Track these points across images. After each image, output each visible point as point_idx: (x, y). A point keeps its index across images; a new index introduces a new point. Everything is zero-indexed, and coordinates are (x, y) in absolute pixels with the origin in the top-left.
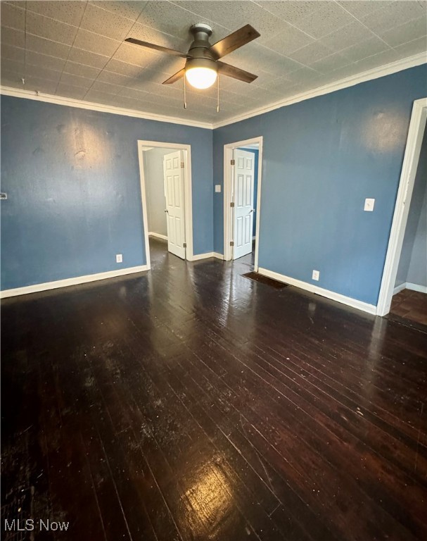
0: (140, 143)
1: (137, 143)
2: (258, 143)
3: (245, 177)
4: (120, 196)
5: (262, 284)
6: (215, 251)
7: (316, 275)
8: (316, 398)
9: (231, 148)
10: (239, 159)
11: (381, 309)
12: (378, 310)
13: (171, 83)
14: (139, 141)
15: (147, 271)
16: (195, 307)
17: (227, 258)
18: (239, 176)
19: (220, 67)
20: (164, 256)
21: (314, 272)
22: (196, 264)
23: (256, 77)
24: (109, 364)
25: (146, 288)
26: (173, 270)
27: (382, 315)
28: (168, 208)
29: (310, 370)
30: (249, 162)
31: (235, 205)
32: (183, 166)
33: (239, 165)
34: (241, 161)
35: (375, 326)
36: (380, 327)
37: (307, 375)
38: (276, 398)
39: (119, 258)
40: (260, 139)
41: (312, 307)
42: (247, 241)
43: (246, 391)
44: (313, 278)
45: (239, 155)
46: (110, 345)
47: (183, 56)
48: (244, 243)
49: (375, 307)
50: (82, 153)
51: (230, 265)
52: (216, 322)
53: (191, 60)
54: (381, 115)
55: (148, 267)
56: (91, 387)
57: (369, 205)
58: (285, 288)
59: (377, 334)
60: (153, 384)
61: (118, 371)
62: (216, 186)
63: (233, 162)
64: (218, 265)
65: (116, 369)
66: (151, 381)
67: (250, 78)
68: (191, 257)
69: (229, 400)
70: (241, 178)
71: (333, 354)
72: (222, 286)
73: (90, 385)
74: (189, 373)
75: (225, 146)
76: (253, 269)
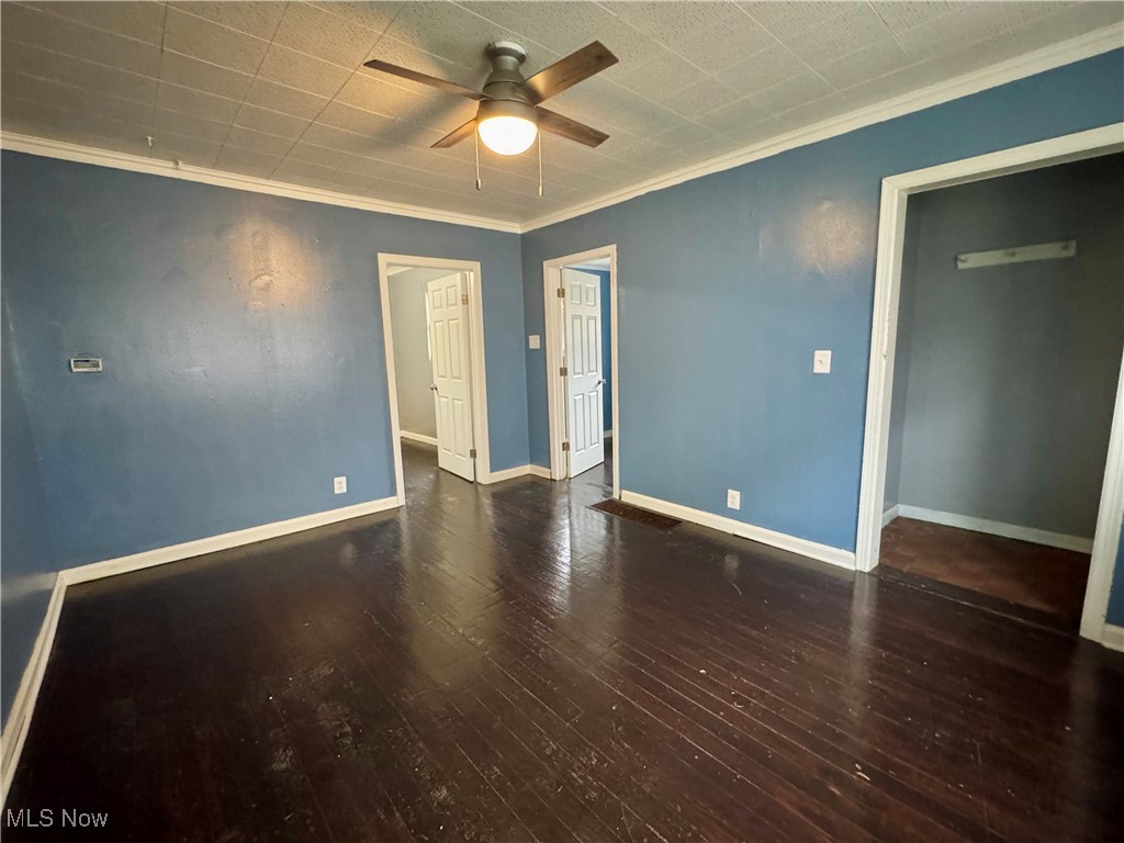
0: (383, 258)
1: (377, 257)
2: (609, 256)
3: (584, 319)
4: (342, 360)
5: (632, 522)
6: (532, 462)
7: (734, 499)
8: (771, 751)
9: (556, 266)
10: (572, 286)
11: (863, 558)
12: (858, 562)
13: (448, 146)
14: (379, 255)
15: (398, 509)
16: (502, 577)
17: (558, 474)
18: (574, 317)
19: (542, 117)
20: (431, 476)
21: (731, 492)
22: (495, 489)
23: (608, 137)
24: (328, 716)
25: (397, 545)
26: (452, 503)
27: (867, 569)
28: (437, 381)
29: (749, 691)
30: (591, 293)
31: (570, 371)
32: (465, 301)
33: (572, 299)
34: (576, 290)
35: (856, 592)
36: (867, 593)
37: (745, 703)
38: (691, 761)
39: (340, 485)
40: (612, 249)
41: (732, 563)
42: (595, 440)
43: (626, 750)
44: (729, 505)
45: (572, 279)
46: (327, 671)
47: (474, 97)
48: (588, 444)
49: (852, 554)
50: (267, 278)
51: (565, 488)
52: (547, 604)
53: (488, 104)
54: (827, 205)
55: (398, 500)
56: (285, 771)
57: (823, 362)
58: (677, 528)
59: (863, 608)
60: (427, 751)
61: (348, 729)
62: (531, 337)
63: (561, 293)
64: (540, 489)
65: (342, 725)
66: (421, 744)
67: (596, 138)
68: (486, 477)
69: (593, 772)
70: (577, 322)
71: (790, 655)
72: (552, 531)
73: (284, 766)
74: (503, 720)
75: (545, 263)
76: (611, 493)
